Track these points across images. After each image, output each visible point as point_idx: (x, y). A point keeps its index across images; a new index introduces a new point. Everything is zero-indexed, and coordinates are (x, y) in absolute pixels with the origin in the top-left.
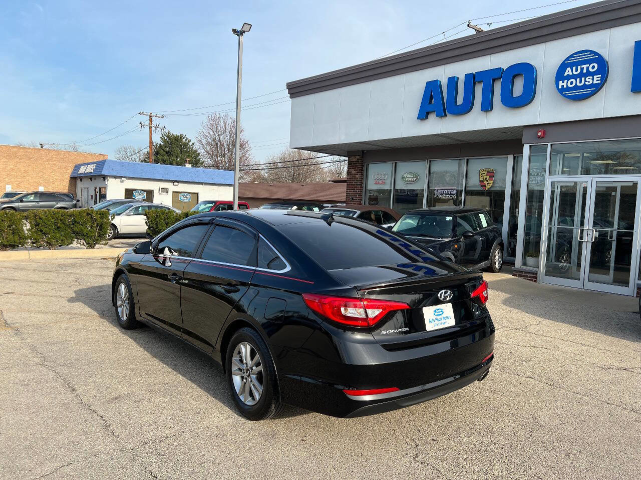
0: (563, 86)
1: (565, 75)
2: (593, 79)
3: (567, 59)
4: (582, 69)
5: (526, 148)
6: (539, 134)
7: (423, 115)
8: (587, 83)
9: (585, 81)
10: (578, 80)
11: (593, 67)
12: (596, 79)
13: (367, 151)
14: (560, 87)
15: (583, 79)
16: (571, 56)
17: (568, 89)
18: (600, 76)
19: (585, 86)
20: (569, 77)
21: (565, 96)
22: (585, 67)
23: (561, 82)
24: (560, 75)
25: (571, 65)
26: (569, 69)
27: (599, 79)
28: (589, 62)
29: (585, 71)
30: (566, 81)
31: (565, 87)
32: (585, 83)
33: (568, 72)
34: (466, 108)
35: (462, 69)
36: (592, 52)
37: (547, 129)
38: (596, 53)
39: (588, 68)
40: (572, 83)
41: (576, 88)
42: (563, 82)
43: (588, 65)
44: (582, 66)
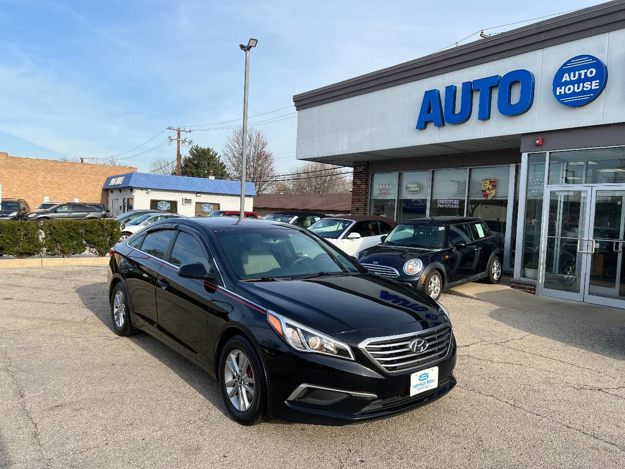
0: (560, 92)
1: (563, 81)
2: (591, 85)
3: (565, 65)
4: (580, 75)
5: (525, 157)
6: (537, 142)
7: (422, 125)
8: (585, 89)
9: (583, 87)
10: (576, 86)
11: (591, 73)
12: (595, 85)
13: (371, 161)
14: (558, 94)
15: (581, 84)
16: (569, 62)
17: (566, 95)
18: (598, 81)
19: (583, 92)
20: (566, 83)
21: (562, 102)
22: (583, 72)
23: (558, 88)
24: (558, 81)
25: (569, 71)
26: (566, 75)
27: (598, 84)
28: (587, 67)
29: (583, 77)
30: (563, 88)
31: (563, 93)
32: (583, 88)
33: (566, 78)
34: (464, 117)
35: (459, 78)
36: (590, 57)
37: (545, 137)
38: (594, 58)
39: (586, 73)
40: (569, 89)
41: (574, 94)
42: (561, 89)
43: (586, 71)
44: (580, 72)
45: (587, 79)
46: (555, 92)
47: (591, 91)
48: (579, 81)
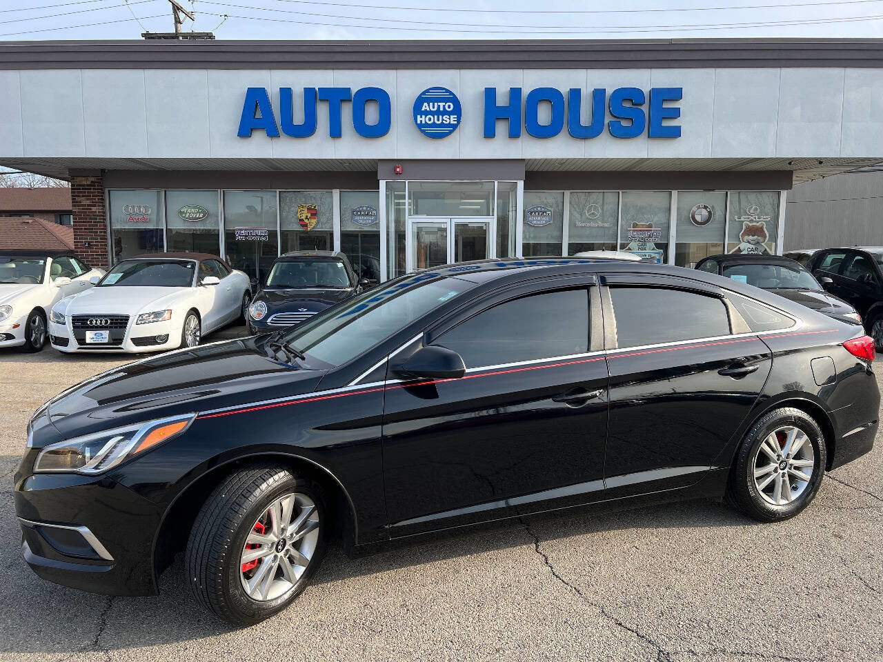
0: (421, 121)
1: (423, 110)
2: (450, 119)
3: (424, 93)
4: (439, 106)
5: (382, 184)
6: (398, 170)
7: (245, 131)
9: (443, 120)
10: (436, 117)
11: (449, 107)
12: (453, 119)
14: (419, 122)
15: (440, 117)
16: (427, 91)
17: (426, 125)
18: (456, 116)
19: (442, 125)
20: (426, 113)
21: (423, 132)
22: (441, 104)
23: (419, 116)
24: (417, 109)
25: (429, 100)
26: (426, 104)
27: (456, 119)
28: (445, 100)
30: (423, 116)
31: (423, 122)
32: (442, 122)
33: (425, 107)
34: (306, 130)
36: (447, 91)
37: (405, 165)
38: (451, 93)
39: (444, 106)
40: (430, 120)
41: (434, 125)
42: (421, 117)
43: (444, 104)
44: (439, 104)
45: (445, 112)
46: (416, 119)
47: (449, 125)
48: (438, 113)
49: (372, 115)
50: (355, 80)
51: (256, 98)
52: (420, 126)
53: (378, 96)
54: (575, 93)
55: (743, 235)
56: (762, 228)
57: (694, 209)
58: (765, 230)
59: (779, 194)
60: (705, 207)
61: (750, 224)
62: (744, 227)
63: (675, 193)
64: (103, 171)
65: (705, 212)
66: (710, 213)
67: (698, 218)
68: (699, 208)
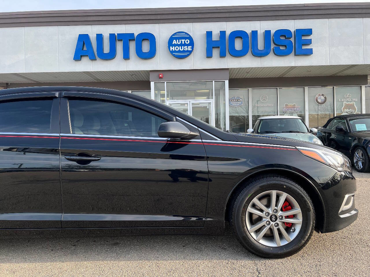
0: (172, 49)
1: (173, 43)
2: (188, 48)
3: (173, 35)
4: (182, 42)
5: (152, 84)
6: (161, 76)
7: (78, 57)
8: (185, 50)
9: (184, 48)
10: (180, 47)
11: (187, 42)
12: (189, 48)
14: (171, 50)
15: (183, 47)
16: (175, 34)
17: (175, 51)
18: (191, 47)
19: (184, 51)
20: (175, 45)
22: (183, 40)
23: (171, 47)
24: (170, 43)
25: (176, 39)
26: (175, 40)
27: (191, 48)
28: (185, 38)
29: (183, 43)
30: (174, 47)
31: (174, 50)
32: (184, 49)
33: (174, 42)
34: (111, 56)
37: (164, 73)
38: (188, 35)
39: (184, 41)
40: (177, 48)
41: (179, 51)
42: (172, 47)
43: (185, 40)
44: (182, 40)
45: (185, 45)
46: (169, 49)
47: (188, 51)
48: (181, 45)
49: (146, 47)
50: (136, 29)
51: (83, 39)
52: (172, 52)
53: (149, 37)
54: (255, 33)
55: (343, 109)
56: (353, 105)
57: (317, 96)
58: (355, 105)
59: (361, 87)
60: (323, 95)
61: (347, 103)
62: (344, 105)
63: (306, 88)
64: (7, 84)
65: (323, 98)
66: (325, 98)
67: (319, 101)
68: (319, 95)
